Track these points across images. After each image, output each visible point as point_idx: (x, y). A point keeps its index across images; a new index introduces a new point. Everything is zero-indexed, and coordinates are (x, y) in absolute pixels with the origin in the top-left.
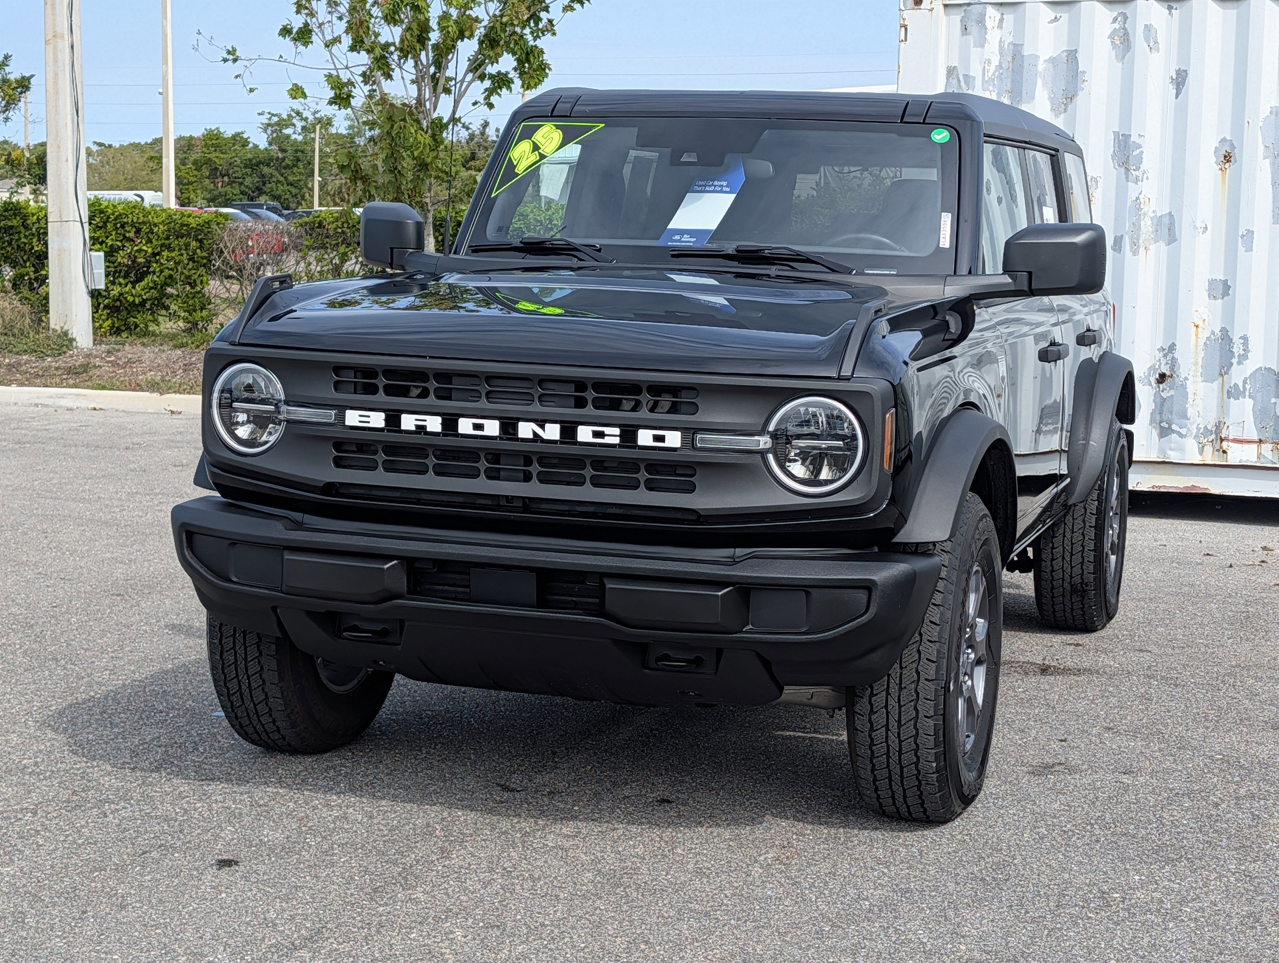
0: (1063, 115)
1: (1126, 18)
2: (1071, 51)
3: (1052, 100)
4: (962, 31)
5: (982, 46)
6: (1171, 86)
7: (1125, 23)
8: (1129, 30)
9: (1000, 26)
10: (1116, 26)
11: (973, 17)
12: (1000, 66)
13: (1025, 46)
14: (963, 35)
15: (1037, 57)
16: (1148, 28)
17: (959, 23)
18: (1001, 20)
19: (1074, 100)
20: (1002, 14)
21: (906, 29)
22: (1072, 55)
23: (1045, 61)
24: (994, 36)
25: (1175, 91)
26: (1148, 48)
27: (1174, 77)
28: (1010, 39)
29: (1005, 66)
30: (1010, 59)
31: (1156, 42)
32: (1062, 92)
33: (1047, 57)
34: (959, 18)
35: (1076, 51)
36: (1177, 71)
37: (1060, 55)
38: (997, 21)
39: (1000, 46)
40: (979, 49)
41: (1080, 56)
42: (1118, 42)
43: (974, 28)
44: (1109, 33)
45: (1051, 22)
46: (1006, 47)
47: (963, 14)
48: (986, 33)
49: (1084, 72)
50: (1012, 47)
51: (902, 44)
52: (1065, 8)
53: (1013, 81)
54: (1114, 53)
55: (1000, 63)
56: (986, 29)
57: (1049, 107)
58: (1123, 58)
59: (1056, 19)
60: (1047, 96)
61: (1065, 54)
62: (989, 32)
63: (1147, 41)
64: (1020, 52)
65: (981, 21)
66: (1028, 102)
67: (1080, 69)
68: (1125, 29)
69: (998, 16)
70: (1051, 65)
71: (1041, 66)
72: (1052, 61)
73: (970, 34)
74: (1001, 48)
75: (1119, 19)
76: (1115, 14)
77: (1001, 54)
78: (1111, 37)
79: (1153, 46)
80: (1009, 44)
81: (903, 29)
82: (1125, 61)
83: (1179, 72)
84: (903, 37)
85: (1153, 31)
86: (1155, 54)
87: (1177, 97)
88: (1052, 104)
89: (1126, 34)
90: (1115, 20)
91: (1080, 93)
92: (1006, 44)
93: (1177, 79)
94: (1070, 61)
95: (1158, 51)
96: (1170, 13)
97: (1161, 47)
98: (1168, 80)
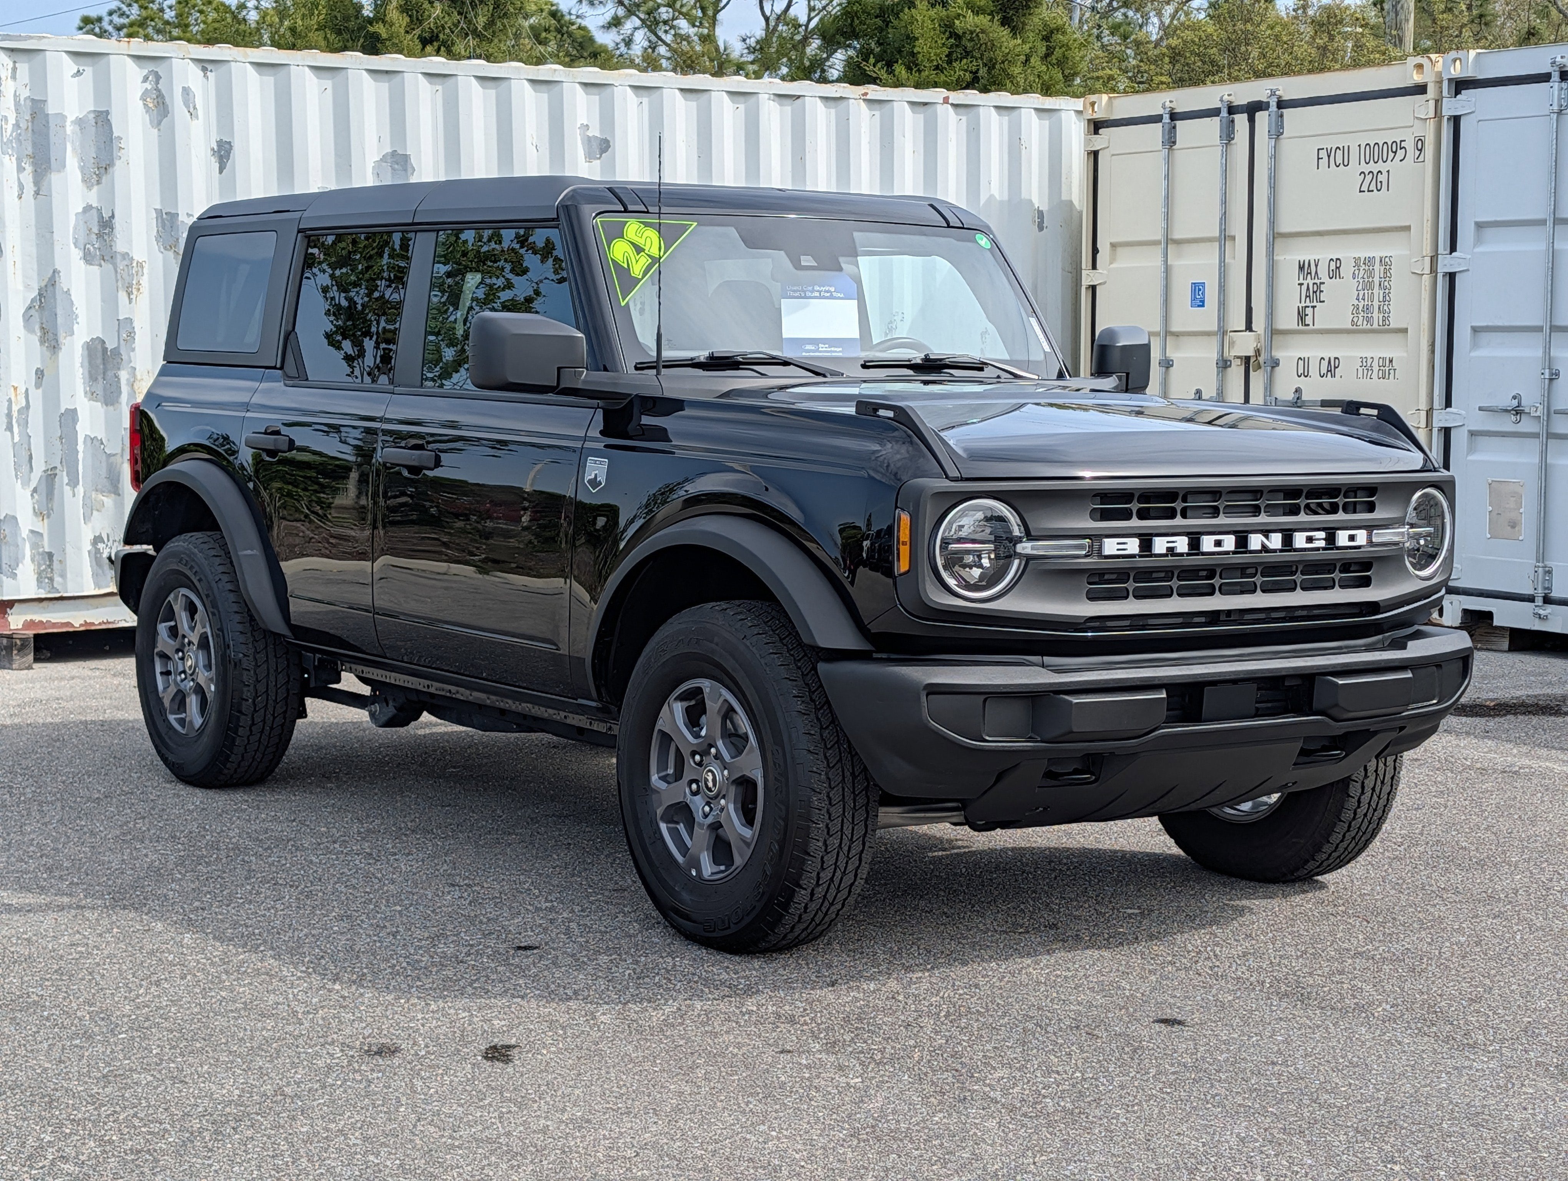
0: (95, 188)
1: (158, 78)
2: (102, 112)
3: (82, 169)
6: (213, 159)
7: (157, 83)
8: (164, 92)
9: (14, 77)
10: (148, 86)
12: (17, 125)
13: (48, 103)
15: (64, 117)
16: (186, 91)
18: (14, 69)
19: (110, 170)
20: (15, 62)
22: (102, 119)
23: (72, 122)
24: (8, 88)
25: (217, 165)
26: (188, 115)
27: (216, 148)
28: (25, 93)
29: (23, 125)
30: (28, 117)
31: (195, 108)
32: (93, 161)
33: (74, 118)
35: (107, 112)
36: (217, 142)
37: (86, 116)
38: (10, 71)
39: (15, 100)
41: (114, 119)
42: (151, 105)
44: (140, 94)
45: (74, 75)
46: (22, 102)
49: (120, 138)
50: (29, 103)
52: (88, 60)
53: (34, 144)
54: (147, 117)
55: (17, 121)
57: (80, 177)
58: (159, 123)
59: (79, 73)
60: (77, 165)
61: (92, 116)
63: (188, 107)
64: (42, 110)
66: (59, 171)
67: (115, 134)
68: (158, 90)
69: (11, 65)
70: (77, 128)
71: (69, 128)
72: (80, 122)
74: (17, 104)
75: (151, 78)
76: (145, 72)
77: (17, 110)
78: (143, 98)
79: (193, 113)
80: (25, 99)
82: (162, 127)
83: (220, 143)
85: (191, 95)
86: (195, 122)
87: (221, 172)
88: (83, 174)
89: (160, 95)
90: (146, 79)
91: (118, 163)
92: (22, 99)
93: (219, 151)
94: (100, 123)
95: (197, 118)
96: (205, 76)
97: (200, 113)
98: (210, 153)
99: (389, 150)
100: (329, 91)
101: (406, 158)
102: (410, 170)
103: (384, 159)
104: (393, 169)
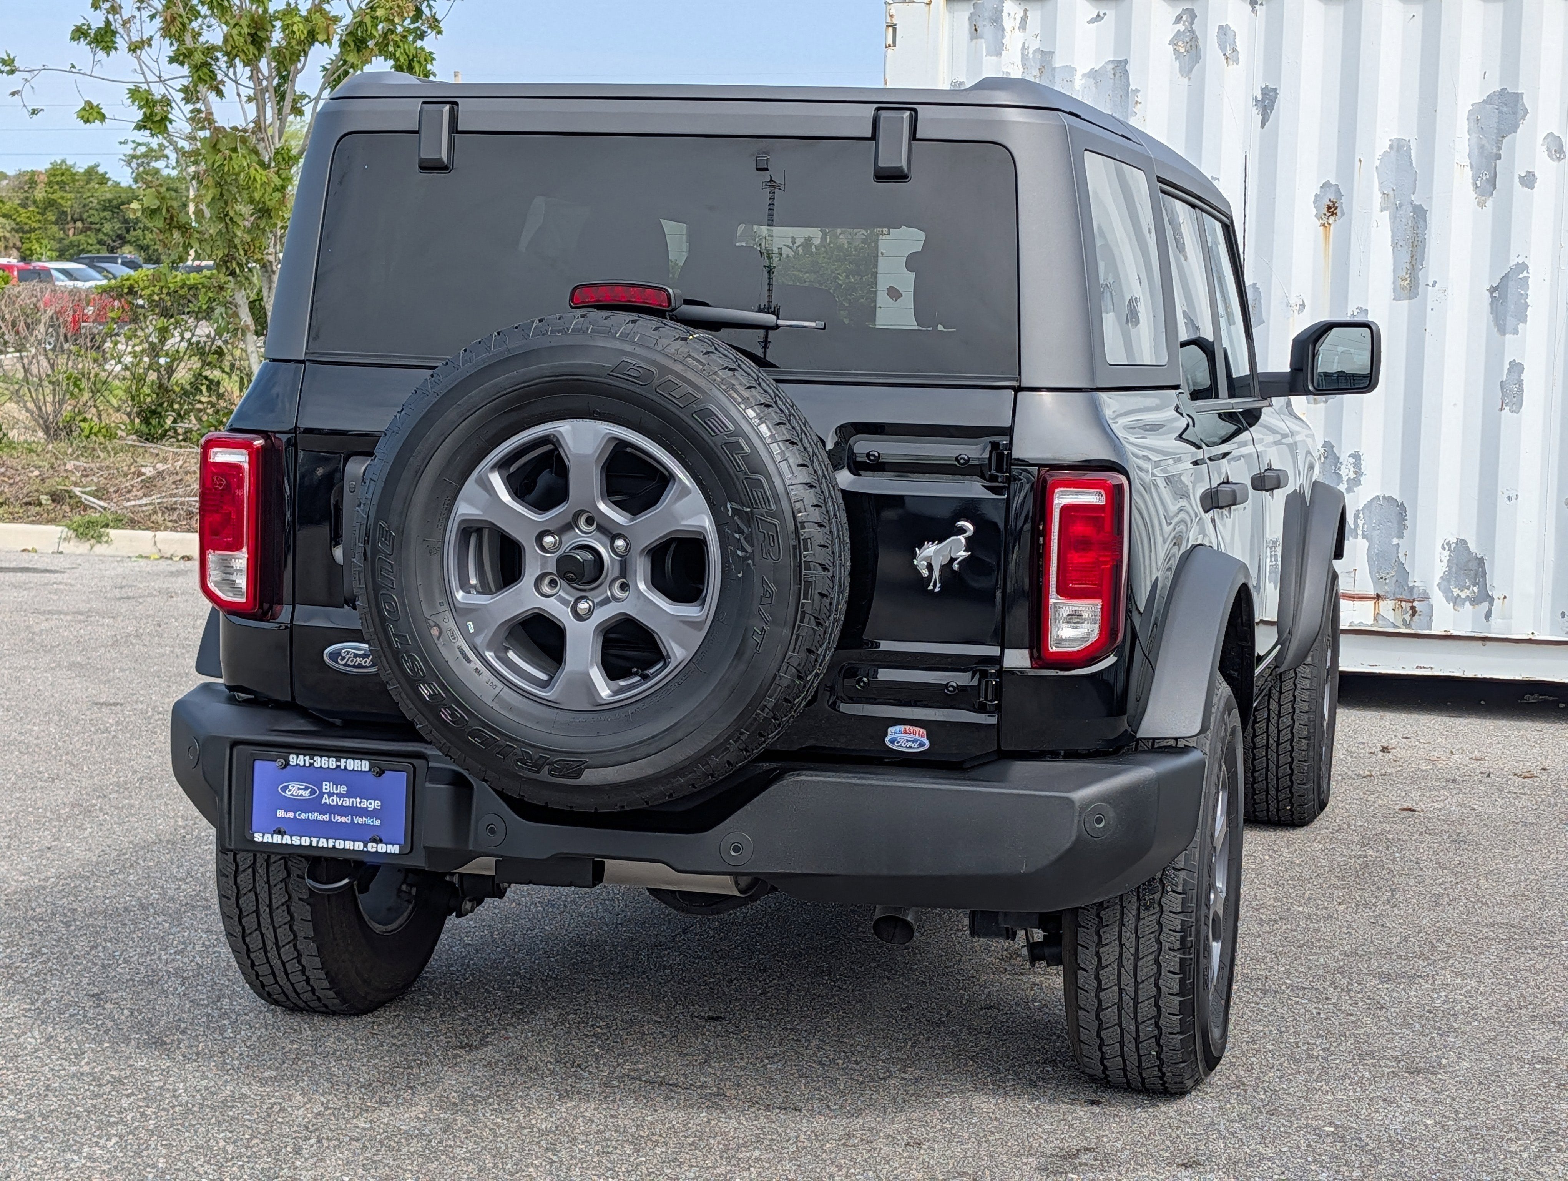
1: (1193, 16)
2: (1120, 62)
4: (971, 33)
5: (999, 54)
6: (1255, 111)
7: (1192, 23)
8: (1198, 34)
9: (1023, 26)
10: (1181, 27)
11: (986, 14)
13: (1057, 52)
14: (972, 39)
15: (1071, 70)
16: (1223, 30)
17: (966, 22)
18: (1024, 18)
20: (1026, 10)
21: (895, 30)
22: (1120, 67)
23: (1084, 75)
24: (1014, 40)
25: (1260, 117)
26: (1223, 58)
27: (1260, 98)
28: (1035, 45)
30: (1036, 73)
31: (1234, 50)
33: (1088, 70)
34: (967, 15)
35: (1126, 62)
36: (1262, 90)
37: (1103, 67)
38: (1018, 20)
39: (1022, 54)
40: (994, 58)
41: (1131, 68)
42: (1182, 50)
43: (987, 30)
44: (1170, 37)
45: (1092, 21)
46: (1031, 55)
47: (972, 10)
48: (1003, 36)
49: (1137, 91)
50: (1038, 56)
51: (890, 50)
54: (1177, 64)
56: (1003, 30)
58: (1190, 71)
59: (1098, 18)
61: (1111, 66)
62: (1008, 34)
63: (1222, 47)
64: (1050, 62)
65: (997, 20)
67: (1132, 87)
68: (1192, 31)
69: (1021, 14)
70: (1092, 81)
71: (1079, 82)
72: (1094, 75)
73: (981, 37)
74: (1024, 57)
75: (1184, 18)
76: (1179, 11)
77: (1023, 65)
78: (1174, 42)
79: (1230, 55)
80: (1035, 51)
81: (891, 29)
82: (1192, 76)
83: (1265, 91)
84: (890, 41)
85: (1230, 35)
86: (1233, 67)
87: (1263, 126)
89: (1194, 38)
90: (1179, 19)
92: (1031, 51)
93: (1263, 100)
94: (1118, 75)
95: (1237, 62)
96: (1254, 10)
97: (1241, 56)
98: (1251, 102)
99: (1498, 88)
100: (1419, 19)
101: (1518, 97)
102: (1521, 113)
103: (1489, 100)
104: (1501, 112)
